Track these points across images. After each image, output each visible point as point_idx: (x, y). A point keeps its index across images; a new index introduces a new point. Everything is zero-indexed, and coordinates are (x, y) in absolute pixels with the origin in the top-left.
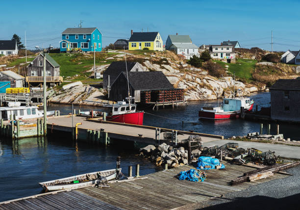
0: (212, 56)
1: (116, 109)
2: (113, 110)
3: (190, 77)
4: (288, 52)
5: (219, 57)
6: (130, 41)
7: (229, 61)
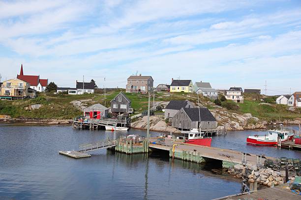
0: (226, 97)
1: (191, 135)
2: (189, 136)
3: (222, 113)
4: (282, 96)
5: (231, 98)
6: (171, 85)
7: (238, 101)
